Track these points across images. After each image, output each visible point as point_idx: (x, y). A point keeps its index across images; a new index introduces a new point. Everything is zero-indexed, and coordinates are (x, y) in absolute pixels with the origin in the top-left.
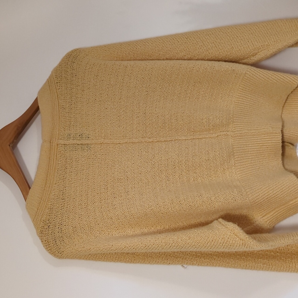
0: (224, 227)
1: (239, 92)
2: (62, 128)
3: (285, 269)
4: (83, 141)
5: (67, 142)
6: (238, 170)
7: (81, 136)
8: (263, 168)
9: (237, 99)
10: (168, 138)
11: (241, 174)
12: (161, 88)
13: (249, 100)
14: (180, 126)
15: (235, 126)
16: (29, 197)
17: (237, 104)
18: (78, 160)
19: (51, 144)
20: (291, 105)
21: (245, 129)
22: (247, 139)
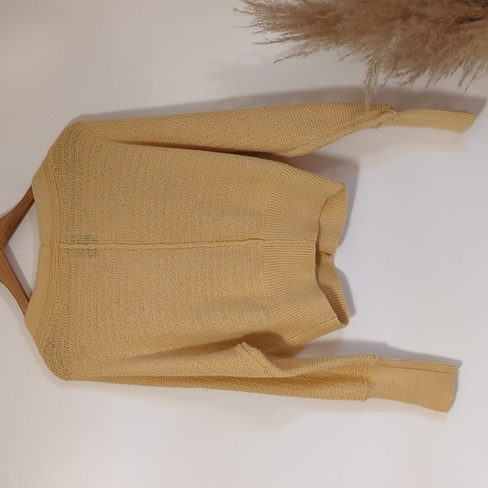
0: (246, 353)
1: (273, 192)
2: (64, 228)
3: (310, 395)
4: (90, 245)
5: (71, 247)
6: (267, 284)
7: (86, 239)
8: (294, 283)
9: (270, 200)
10: (191, 244)
11: (270, 290)
12: (182, 181)
13: (284, 202)
14: (205, 231)
15: (266, 233)
16: (28, 311)
17: (270, 206)
18: (84, 268)
19: (52, 247)
20: (330, 208)
21: (277, 238)
22: (278, 250)
